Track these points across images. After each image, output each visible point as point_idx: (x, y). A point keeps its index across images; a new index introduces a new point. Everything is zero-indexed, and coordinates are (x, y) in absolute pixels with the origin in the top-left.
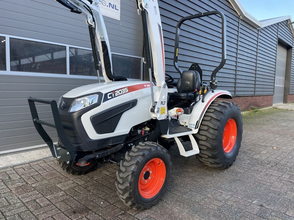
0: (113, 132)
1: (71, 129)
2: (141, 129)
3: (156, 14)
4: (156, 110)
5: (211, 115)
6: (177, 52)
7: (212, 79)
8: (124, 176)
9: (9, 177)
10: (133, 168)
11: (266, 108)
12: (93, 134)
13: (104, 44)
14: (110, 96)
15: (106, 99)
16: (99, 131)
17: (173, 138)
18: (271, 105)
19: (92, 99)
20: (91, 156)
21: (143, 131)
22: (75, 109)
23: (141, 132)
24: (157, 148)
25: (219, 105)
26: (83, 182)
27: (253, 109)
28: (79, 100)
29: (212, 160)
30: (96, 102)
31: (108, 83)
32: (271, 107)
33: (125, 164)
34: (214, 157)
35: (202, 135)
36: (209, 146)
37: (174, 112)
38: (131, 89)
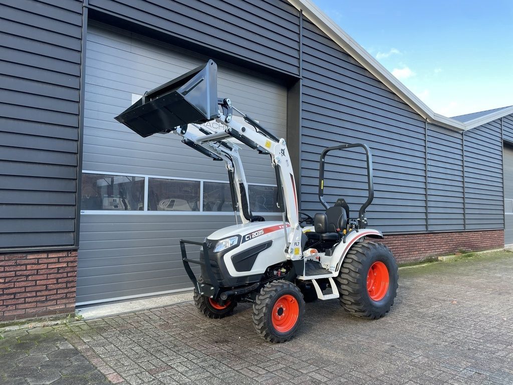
0: (250, 270)
1: (215, 266)
2: (277, 270)
3: (288, 165)
4: (289, 251)
5: (353, 256)
6: (322, 185)
7: (360, 217)
8: (260, 307)
9: (149, 318)
10: (267, 301)
11: (490, 251)
12: (233, 272)
13: (242, 185)
14: (247, 237)
15: (244, 241)
16: (238, 269)
17: (310, 281)
18: (501, 246)
19: (233, 240)
20: (231, 292)
21: (279, 273)
22: (219, 249)
23: (277, 274)
24: (289, 285)
25: (363, 246)
26: (220, 324)
27: (464, 252)
28: (221, 241)
29: (355, 307)
30: (236, 243)
31: (246, 225)
32: (501, 249)
33: (261, 297)
34: (357, 303)
35: (344, 279)
36: (351, 290)
37: (308, 253)
38: (267, 231)
